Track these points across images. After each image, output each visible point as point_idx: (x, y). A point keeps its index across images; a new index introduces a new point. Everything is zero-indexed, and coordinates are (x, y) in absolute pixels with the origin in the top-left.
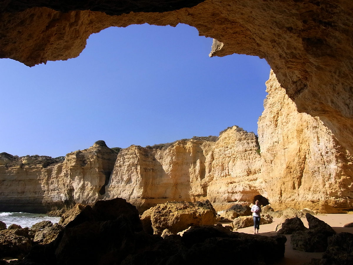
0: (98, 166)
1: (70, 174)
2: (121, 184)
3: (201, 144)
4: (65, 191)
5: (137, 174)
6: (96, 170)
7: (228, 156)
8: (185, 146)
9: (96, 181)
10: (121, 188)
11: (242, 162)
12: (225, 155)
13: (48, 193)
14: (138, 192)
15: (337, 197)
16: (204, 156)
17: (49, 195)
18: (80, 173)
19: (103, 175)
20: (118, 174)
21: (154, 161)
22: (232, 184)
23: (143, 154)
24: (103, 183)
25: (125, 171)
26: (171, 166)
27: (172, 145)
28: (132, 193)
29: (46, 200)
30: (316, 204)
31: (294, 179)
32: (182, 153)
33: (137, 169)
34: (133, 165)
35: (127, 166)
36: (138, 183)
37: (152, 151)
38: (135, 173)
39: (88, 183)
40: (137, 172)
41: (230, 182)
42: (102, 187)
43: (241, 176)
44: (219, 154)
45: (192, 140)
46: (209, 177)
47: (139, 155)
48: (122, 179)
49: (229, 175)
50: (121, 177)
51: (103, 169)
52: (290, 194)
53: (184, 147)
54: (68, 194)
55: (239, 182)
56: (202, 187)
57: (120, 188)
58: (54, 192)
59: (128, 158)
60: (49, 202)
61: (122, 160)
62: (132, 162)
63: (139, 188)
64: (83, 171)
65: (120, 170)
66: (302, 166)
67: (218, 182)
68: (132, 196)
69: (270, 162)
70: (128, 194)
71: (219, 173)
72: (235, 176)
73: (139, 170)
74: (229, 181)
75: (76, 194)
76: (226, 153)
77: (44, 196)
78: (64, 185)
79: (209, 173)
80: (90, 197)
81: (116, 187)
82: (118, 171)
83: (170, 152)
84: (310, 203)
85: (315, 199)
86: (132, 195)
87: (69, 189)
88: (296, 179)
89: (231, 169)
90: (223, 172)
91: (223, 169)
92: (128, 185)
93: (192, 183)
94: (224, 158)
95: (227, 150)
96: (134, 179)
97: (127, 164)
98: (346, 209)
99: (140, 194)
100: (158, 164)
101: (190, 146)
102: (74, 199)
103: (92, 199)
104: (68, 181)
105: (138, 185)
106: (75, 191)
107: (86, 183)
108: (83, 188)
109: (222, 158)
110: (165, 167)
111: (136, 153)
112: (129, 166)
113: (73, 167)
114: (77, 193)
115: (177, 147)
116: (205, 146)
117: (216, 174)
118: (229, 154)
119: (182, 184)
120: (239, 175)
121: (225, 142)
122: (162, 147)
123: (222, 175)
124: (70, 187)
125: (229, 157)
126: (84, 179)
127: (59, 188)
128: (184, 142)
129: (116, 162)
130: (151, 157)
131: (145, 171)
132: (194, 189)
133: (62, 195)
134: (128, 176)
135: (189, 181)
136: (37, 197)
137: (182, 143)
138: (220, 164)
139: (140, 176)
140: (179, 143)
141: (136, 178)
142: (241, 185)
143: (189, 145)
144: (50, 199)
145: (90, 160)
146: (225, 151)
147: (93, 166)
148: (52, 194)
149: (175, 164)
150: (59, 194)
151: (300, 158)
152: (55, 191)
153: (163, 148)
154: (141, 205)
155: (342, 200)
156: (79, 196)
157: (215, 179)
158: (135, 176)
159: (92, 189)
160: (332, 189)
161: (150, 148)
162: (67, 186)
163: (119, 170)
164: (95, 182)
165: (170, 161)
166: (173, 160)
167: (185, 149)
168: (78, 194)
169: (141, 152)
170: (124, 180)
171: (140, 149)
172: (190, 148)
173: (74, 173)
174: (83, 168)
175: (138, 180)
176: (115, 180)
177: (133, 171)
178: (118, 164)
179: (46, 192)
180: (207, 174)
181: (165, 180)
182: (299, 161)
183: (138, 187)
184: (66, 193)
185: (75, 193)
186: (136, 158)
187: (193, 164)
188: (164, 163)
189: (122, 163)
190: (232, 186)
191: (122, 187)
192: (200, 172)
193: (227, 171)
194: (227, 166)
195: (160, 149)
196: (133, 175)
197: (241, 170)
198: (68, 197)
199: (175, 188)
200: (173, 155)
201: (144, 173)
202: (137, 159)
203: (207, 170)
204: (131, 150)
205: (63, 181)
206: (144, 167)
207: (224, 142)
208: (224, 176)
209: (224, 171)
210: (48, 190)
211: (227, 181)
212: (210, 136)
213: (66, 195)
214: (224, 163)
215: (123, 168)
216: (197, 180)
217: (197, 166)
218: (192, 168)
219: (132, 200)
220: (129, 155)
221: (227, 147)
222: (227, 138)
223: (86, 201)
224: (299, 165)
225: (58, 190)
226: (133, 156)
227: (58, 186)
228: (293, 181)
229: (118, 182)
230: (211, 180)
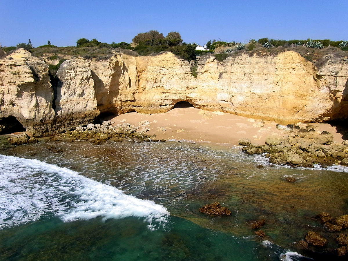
1: (18, 90)
2: (74, 97)
5: (90, 87)
14: (93, 104)
20: (71, 87)
25: (77, 85)
28: (87, 105)
33: (89, 82)
34: (86, 78)
35: (79, 79)
36: (93, 95)
38: (88, 86)
40: (90, 85)
43: (180, 90)
44: (154, 71)
47: (90, 68)
48: (75, 93)
50: (74, 91)
53: (117, 61)
56: (133, 95)
57: (73, 102)
59: (80, 72)
61: (73, 73)
62: (85, 75)
64: (36, 86)
68: (87, 108)
70: (83, 107)
71: (152, 85)
72: (169, 88)
73: (92, 83)
74: (162, 92)
76: (161, 71)
80: (47, 114)
81: (69, 101)
82: (70, 84)
83: (110, 65)
92: (81, 98)
93: (122, 91)
94: (157, 74)
95: (163, 69)
96: (86, 93)
97: (79, 77)
99: (95, 106)
103: (49, 116)
105: (92, 98)
108: (37, 106)
111: (87, 66)
112: (82, 80)
113: (26, 82)
114: (31, 111)
117: (149, 86)
120: (177, 89)
121: (163, 63)
123: (154, 86)
125: (163, 74)
126: (36, 95)
132: (123, 96)
134: (82, 89)
139: (93, 89)
141: (90, 90)
142: (178, 96)
143: (120, 59)
145: (40, 73)
146: (160, 69)
154: (97, 115)
156: (35, 115)
157: (147, 89)
159: (47, 105)
168: (33, 113)
170: (77, 93)
172: (121, 61)
173: (22, 89)
174: (36, 83)
175: (92, 93)
176: (67, 94)
177: (86, 84)
183: (93, 100)
186: (88, 72)
187: (123, 76)
190: (166, 96)
191: (75, 100)
194: (159, 80)
196: (85, 87)
197: (180, 86)
200: (112, 68)
202: (90, 73)
207: (160, 63)
211: (159, 91)
214: (157, 78)
215: (75, 81)
216: (126, 89)
217: (126, 77)
218: (123, 79)
219: (87, 112)
220: (81, 68)
223: (44, 119)
226: (86, 69)
229: (71, 96)
230: (144, 90)
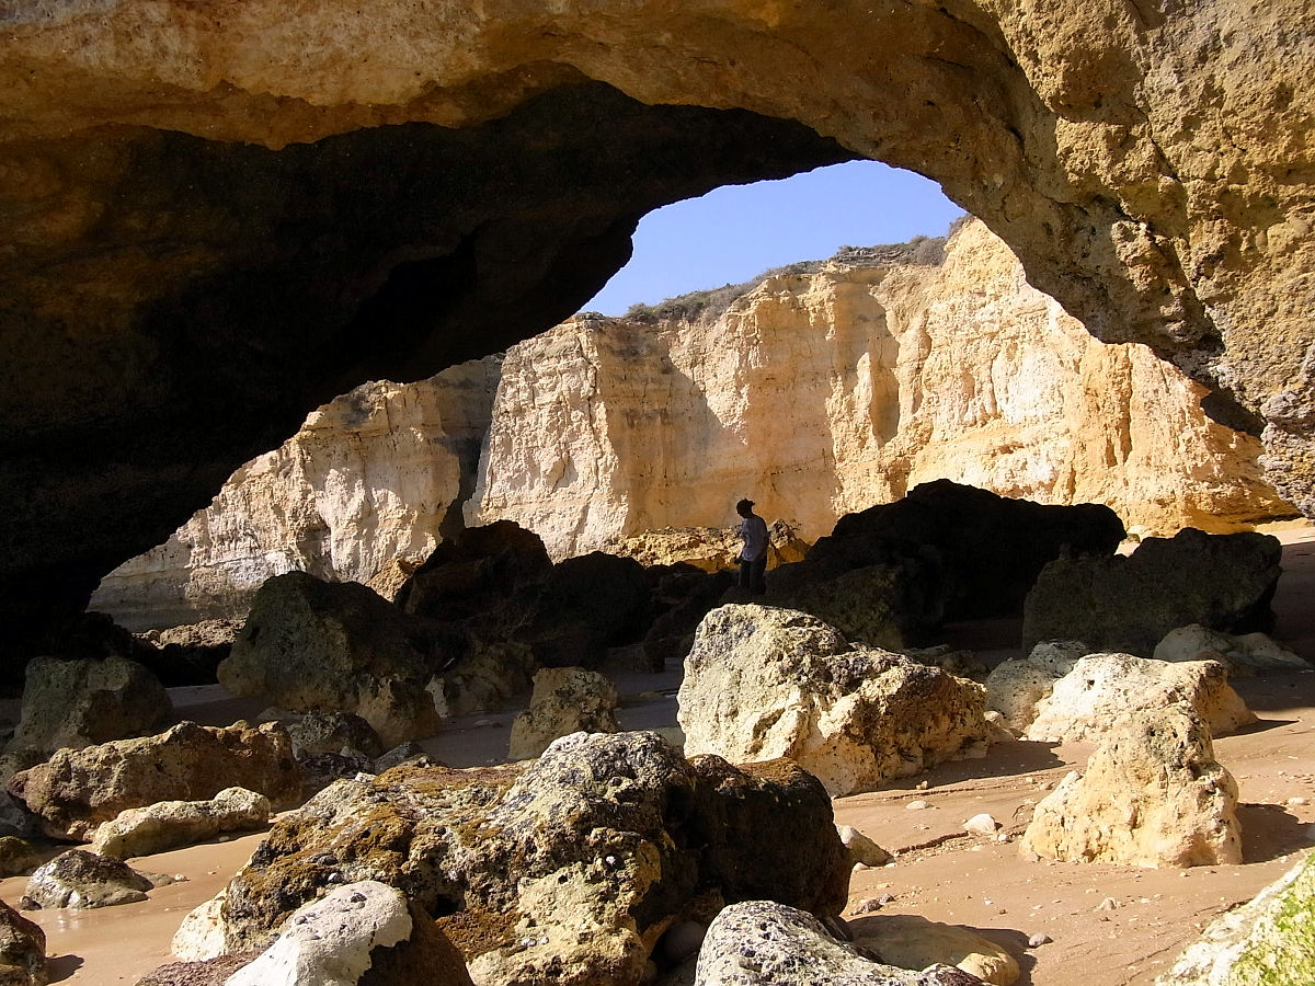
0: (420, 417)
1: (303, 461)
2: (532, 487)
3: (875, 281)
4: (284, 537)
5: (597, 439)
6: (415, 437)
7: (987, 330)
8: (800, 297)
9: (422, 486)
10: (534, 506)
11: (1040, 357)
12: (976, 327)
13: (206, 551)
14: (609, 518)
15: (1214, 482)
16: (888, 335)
17: (212, 562)
18: (346, 455)
19: (450, 456)
20: (515, 447)
21: (669, 376)
22: (1011, 452)
23: (616, 348)
24: (453, 492)
25: (541, 433)
26: (744, 391)
27: (738, 296)
28: (582, 522)
29: (201, 582)
30: (1170, 509)
31: (1108, 432)
32: (788, 329)
33: (592, 419)
34: (575, 401)
35: (547, 408)
36: (605, 478)
37: (656, 332)
38: (586, 436)
39: (386, 496)
40: (595, 433)
41: (1002, 444)
42: (448, 508)
43: (1041, 419)
44: (948, 325)
45: (831, 268)
46: (912, 432)
47: (596, 354)
48: (534, 468)
49: (998, 416)
50: (529, 459)
51: (444, 429)
52: (1102, 482)
53: (794, 303)
54: (303, 551)
55: (1034, 442)
56: (887, 479)
57: (526, 507)
58: (232, 545)
59: (550, 375)
60: (214, 591)
61: (522, 384)
62: (570, 390)
63: (609, 501)
64: (358, 443)
65: (522, 427)
66: (1124, 385)
67: (949, 448)
68: (583, 538)
69: (1073, 367)
70: (565, 531)
71: (956, 409)
72: (1018, 418)
73: (604, 423)
74: (998, 443)
75: (338, 547)
76: (978, 317)
77: (190, 569)
78: (278, 510)
79: (914, 410)
81: (509, 504)
82: (510, 431)
83: (733, 329)
84: (1155, 507)
85: (1165, 495)
86: (582, 533)
87: (302, 529)
88: (1112, 431)
89: (1002, 390)
90: (970, 403)
91: (971, 392)
92: (562, 491)
93: (841, 460)
94: (970, 341)
95: (984, 305)
96: (583, 464)
97: (547, 398)
98: (1249, 516)
99: (615, 526)
100: (687, 389)
101: (825, 294)
102: (335, 567)
104: (296, 494)
105: (604, 488)
106: (335, 534)
107: (377, 494)
108: (367, 519)
109: (965, 342)
110: (719, 402)
111: (584, 346)
112: (557, 411)
113: (313, 431)
114: (342, 540)
115: (762, 306)
116: (892, 292)
117: (943, 418)
118: (992, 321)
119: (797, 468)
120: (1032, 413)
121: (972, 268)
122: (700, 306)
123: (969, 417)
124: (307, 517)
125: (993, 336)
126: (364, 478)
127: (257, 528)
128: (797, 277)
129: (499, 396)
130: (653, 358)
131: (632, 425)
132: (852, 490)
133: (272, 556)
134: (559, 452)
135: (827, 455)
136: (158, 576)
137: (784, 284)
138: (958, 370)
139: (608, 447)
140: (774, 287)
141: (593, 456)
142: (1044, 454)
143: (818, 293)
144: (221, 578)
145: (380, 393)
146: (972, 309)
147: (398, 419)
148: (228, 557)
149: (759, 383)
150: (259, 552)
151: (1116, 360)
152: (238, 540)
153: (705, 314)
155: (1228, 490)
156: (354, 554)
157: (936, 436)
158: (590, 450)
159: (405, 519)
160: (1194, 458)
161: (642, 319)
162: (295, 515)
163: (517, 427)
164: (418, 488)
165: (737, 371)
166: (748, 365)
167: (801, 310)
168: (347, 548)
169: (605, 340)
170: (543, 469)
171: (600, 330)
172: (822, 303)
173: (320, 457)
174: (357, 434)
175: (601, 468)
176: (502, 476)
177: (579, 427)
178: (506, 401)
179: (196, 549)
180: (905, 418)
181: (722, 458)
182: (1113, 370)
183: (605, 498)
184: (294, 548)
185: (333, 545)
186: (583, 373)
187: (840, 378)
188: (710, 383)
189: (524, 395)
190: (1010, 465)
191: (534, 500)
192: (874, 409)
193: (986, 399)
194: (984, 376)
195: (691, 321)
196: (576, 444)
197: (1039, 391)
198: (302, 564)
199: (767, 489)
200: (749, 344)
201: (628, 432)
202: (590, 374)
203: (905, 401)
204: (560, 335)
205: (268, 495)
206: (627, 407)
207: (966, 273)
208: (976, 422)
209: (977, 397)
210: (206, 541)
211: (987, 442)
212: (920, 240)
213: (290, 554)
214: (971, 366)
215: (530, 418)
216: (862, 445)
217: (861, 383)
218: (837, 395)
220: (553, 360)
221: (982, 294)
222: (980, 253)
224: (1114, 383)
225: (253, 536)
226: (572, 363)
227: (251, 517)
228: (1105, 437)
229: (516, 483)
230: (921, 442)
